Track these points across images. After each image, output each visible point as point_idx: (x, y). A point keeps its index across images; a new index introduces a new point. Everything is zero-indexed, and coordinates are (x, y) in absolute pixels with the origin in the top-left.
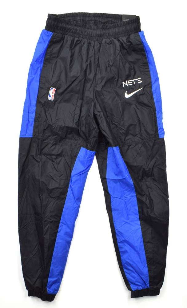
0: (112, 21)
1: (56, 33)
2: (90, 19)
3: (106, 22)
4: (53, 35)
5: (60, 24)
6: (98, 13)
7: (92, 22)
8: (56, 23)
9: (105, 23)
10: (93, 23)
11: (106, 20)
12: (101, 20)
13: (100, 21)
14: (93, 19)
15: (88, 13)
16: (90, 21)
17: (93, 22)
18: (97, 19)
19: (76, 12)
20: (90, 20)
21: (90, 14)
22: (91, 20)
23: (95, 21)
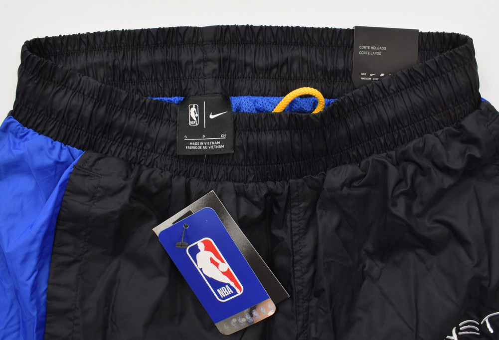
0: (302, 59)
1: (95, 156)
2: (199, 55)
3: (277, 65)
4: (84, 161)
5: (123, 119)
6: (236, 27)
7: (212, 66)
8: (102, 111)
9: (272, 68)
10: (214, 71)
11: (276, 58)
12: (249, 59)
13: (246, 65)
14: (213, 54)
15: (187, 28)
16: (202, 65)
17: (216, 66)
18: (233, 55)
19: (133, 28)
20: (199, 62)
21: (196, 30)
22: (205, 61)
23: (224, 62)
